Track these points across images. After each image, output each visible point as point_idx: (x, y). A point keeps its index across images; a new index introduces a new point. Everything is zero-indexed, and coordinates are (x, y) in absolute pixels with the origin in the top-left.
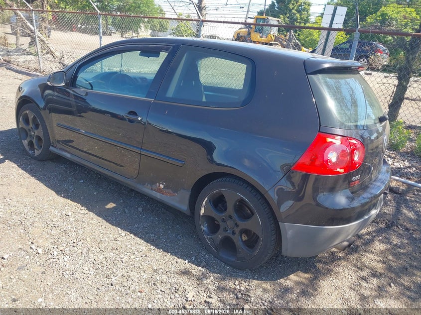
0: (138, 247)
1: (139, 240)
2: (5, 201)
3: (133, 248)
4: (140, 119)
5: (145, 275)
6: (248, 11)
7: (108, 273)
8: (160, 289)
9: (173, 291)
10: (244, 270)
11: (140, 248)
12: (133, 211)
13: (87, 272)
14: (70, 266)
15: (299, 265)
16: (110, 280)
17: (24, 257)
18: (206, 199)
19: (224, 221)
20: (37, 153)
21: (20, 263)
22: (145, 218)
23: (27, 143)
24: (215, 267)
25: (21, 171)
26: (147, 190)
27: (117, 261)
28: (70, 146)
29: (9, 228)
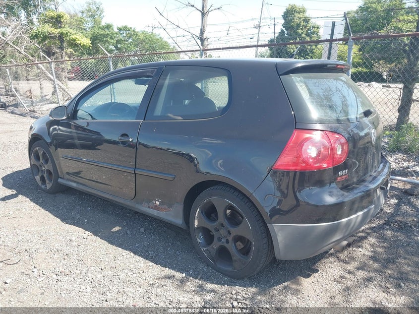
0: (136, 264)
1: (138, 258)
2: (15, 231)
3: (131, 266)
4: (131, 140)
5: (140, 290)
6: (258, 41)
7: (104, 290)
8: (153, 302)
9: (167, 303)
10: (242, 279)
11: (138, 266)
12: (135, 232)
13: (84, 290)
14: (68, 286)
15: (301, 272)
16: (105, 296)
17: (25, 281)
18: (198, 210)
19: (217, 230)
20: (49, 186)
21: (21, 286)
22: (146, 237)
23: (39, 178)
24: (212, 278)
25: (33, 204)
26: (144, 208)
27: (115, 279)
28: (80, 177)
29: (15, 255)
